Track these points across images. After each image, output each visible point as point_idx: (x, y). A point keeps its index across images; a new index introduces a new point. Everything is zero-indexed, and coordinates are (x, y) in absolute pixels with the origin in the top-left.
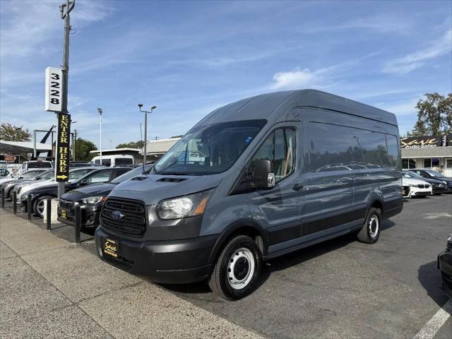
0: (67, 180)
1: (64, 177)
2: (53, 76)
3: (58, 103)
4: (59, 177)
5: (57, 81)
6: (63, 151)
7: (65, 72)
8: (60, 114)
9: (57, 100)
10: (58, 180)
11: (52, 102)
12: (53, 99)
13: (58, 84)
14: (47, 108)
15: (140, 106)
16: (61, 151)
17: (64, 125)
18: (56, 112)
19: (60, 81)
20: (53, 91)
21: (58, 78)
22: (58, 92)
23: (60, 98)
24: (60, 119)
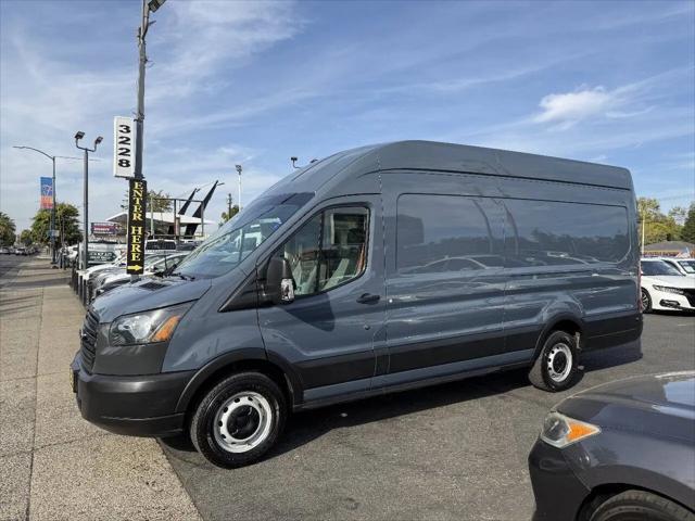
0: (141, 271)
1: (137, 268)
2: (122, 129)
3: (128, 165)
4: (130, 268)
5: (127, 135)
6: (137, 232)
7: (140, 121)
8: (132, 181)
9: (127, 162)
10: (129, 272)
11: (121, 164)
12: (121, 161)
13: (128, 139)
14: (114, 174)
15: (294, 159)
16: (133, 232)
17: (138, 196)
18: (127, 178)
19: (132, 135)
20: (121, 149)
21: (129, 131)
22: (128, 151)
23: (132, 159)
24: (132, 186)
